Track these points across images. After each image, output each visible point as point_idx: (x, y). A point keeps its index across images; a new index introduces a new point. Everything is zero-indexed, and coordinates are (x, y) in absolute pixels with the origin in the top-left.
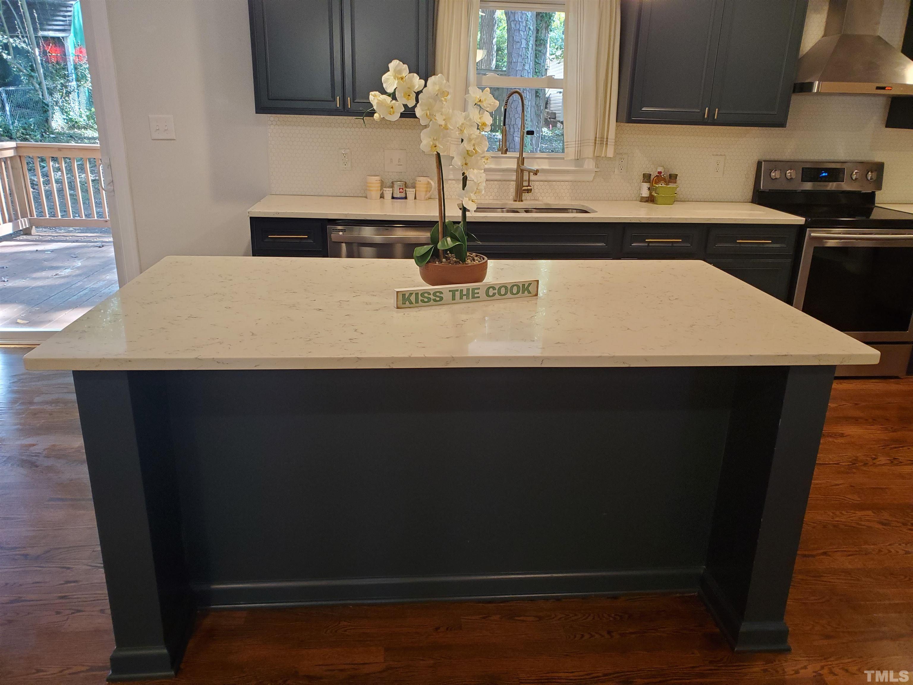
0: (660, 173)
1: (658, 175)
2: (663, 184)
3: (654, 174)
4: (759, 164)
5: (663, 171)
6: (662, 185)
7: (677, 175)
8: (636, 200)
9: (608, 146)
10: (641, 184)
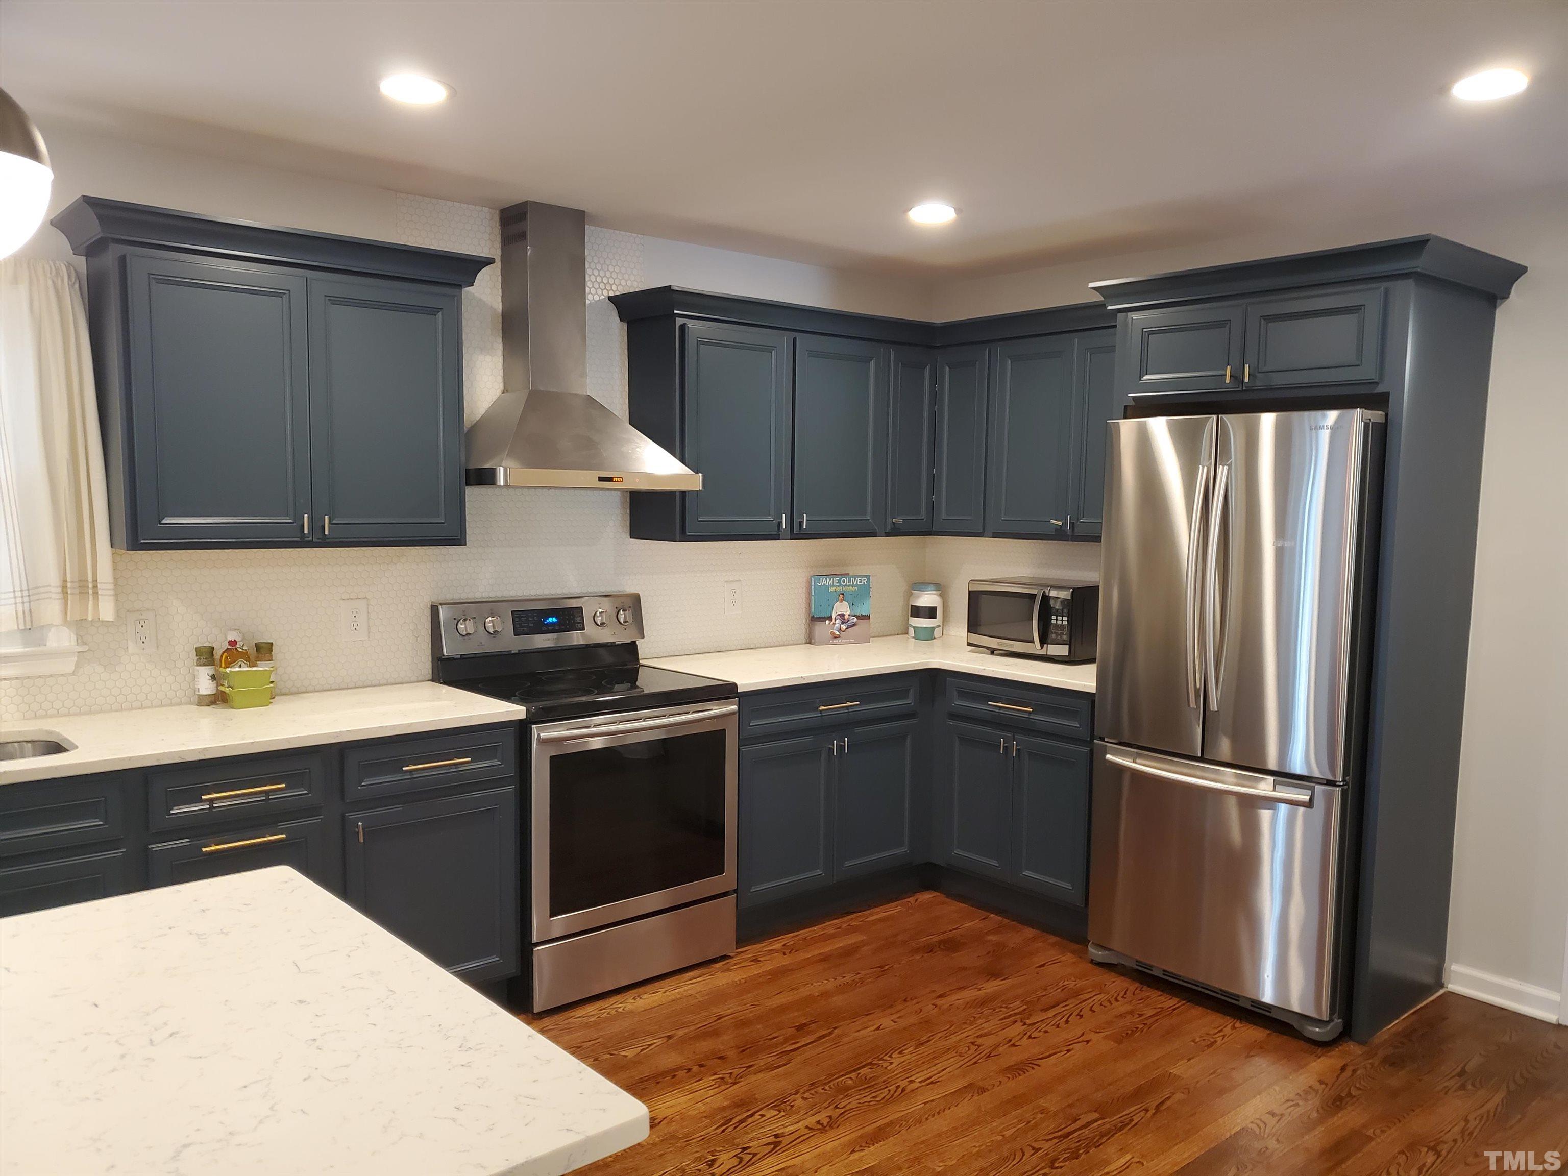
0: (233, 643)
1: (230, 647)
2: (243, 664)
3: (220, 647)
4: (434, 610)
5: (240, 639)
6: (240, 666)
7: (272, 643)
8: (190, 703)
9: (99, 597)
10: (194, 670)
